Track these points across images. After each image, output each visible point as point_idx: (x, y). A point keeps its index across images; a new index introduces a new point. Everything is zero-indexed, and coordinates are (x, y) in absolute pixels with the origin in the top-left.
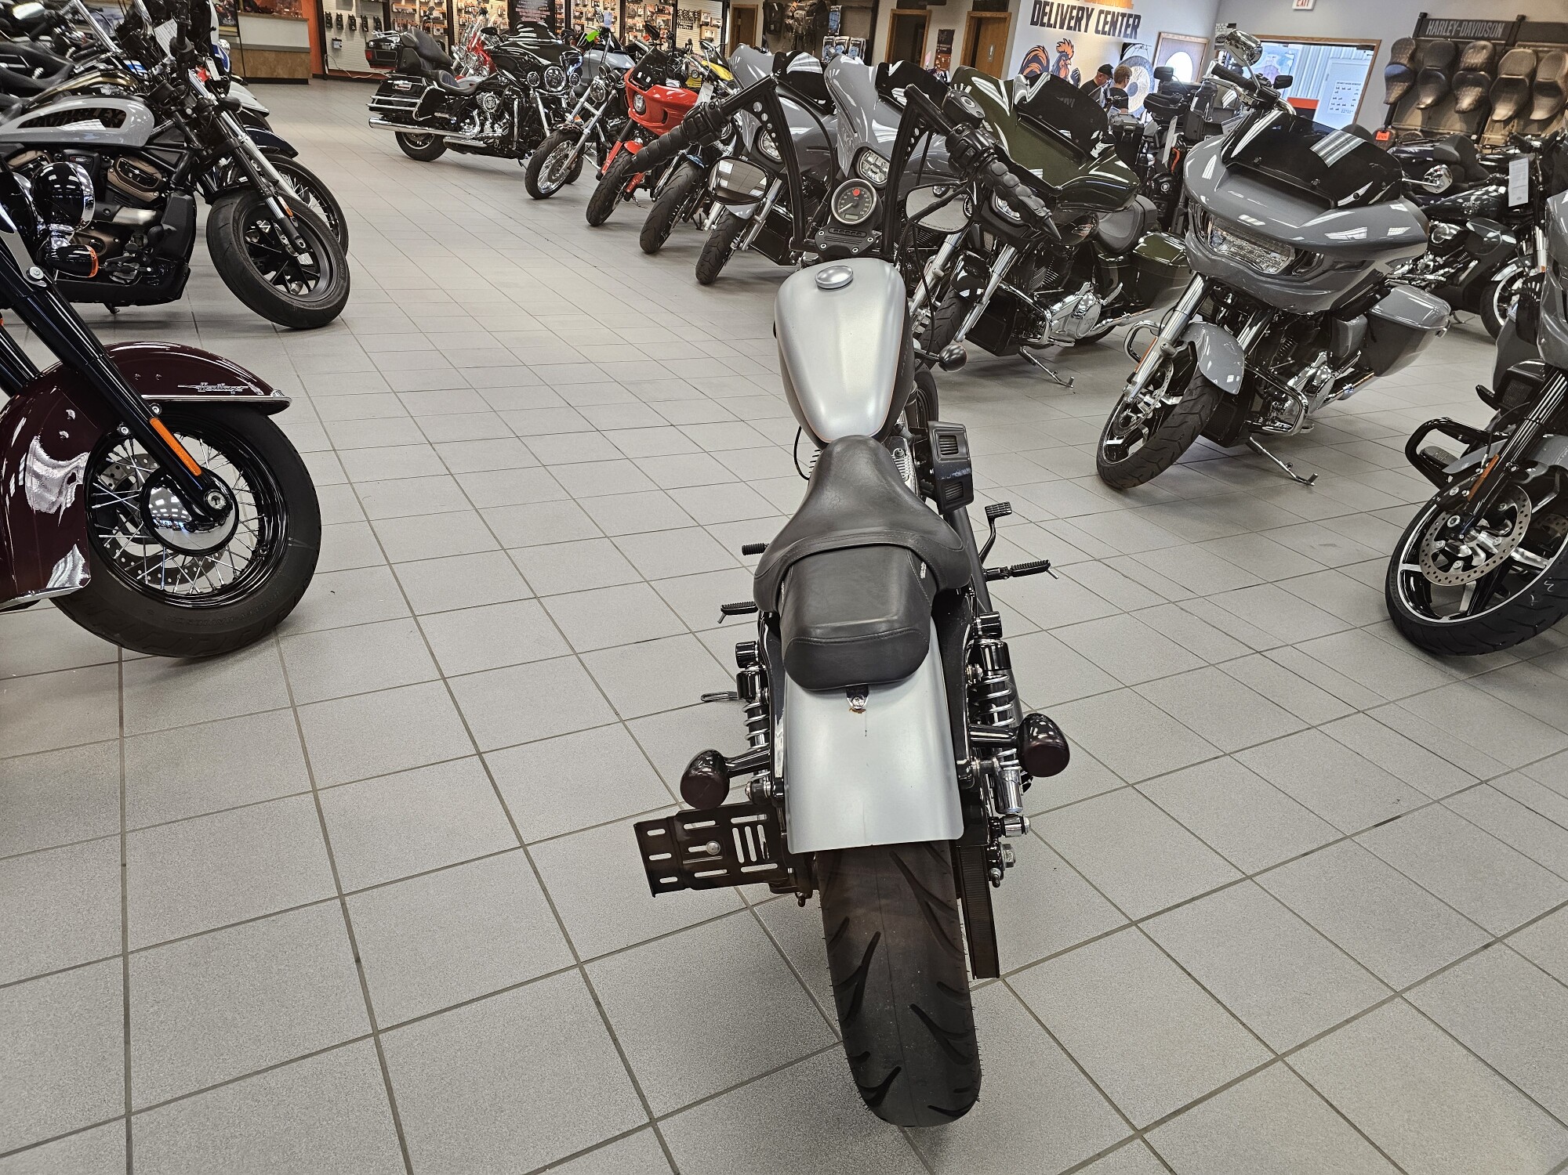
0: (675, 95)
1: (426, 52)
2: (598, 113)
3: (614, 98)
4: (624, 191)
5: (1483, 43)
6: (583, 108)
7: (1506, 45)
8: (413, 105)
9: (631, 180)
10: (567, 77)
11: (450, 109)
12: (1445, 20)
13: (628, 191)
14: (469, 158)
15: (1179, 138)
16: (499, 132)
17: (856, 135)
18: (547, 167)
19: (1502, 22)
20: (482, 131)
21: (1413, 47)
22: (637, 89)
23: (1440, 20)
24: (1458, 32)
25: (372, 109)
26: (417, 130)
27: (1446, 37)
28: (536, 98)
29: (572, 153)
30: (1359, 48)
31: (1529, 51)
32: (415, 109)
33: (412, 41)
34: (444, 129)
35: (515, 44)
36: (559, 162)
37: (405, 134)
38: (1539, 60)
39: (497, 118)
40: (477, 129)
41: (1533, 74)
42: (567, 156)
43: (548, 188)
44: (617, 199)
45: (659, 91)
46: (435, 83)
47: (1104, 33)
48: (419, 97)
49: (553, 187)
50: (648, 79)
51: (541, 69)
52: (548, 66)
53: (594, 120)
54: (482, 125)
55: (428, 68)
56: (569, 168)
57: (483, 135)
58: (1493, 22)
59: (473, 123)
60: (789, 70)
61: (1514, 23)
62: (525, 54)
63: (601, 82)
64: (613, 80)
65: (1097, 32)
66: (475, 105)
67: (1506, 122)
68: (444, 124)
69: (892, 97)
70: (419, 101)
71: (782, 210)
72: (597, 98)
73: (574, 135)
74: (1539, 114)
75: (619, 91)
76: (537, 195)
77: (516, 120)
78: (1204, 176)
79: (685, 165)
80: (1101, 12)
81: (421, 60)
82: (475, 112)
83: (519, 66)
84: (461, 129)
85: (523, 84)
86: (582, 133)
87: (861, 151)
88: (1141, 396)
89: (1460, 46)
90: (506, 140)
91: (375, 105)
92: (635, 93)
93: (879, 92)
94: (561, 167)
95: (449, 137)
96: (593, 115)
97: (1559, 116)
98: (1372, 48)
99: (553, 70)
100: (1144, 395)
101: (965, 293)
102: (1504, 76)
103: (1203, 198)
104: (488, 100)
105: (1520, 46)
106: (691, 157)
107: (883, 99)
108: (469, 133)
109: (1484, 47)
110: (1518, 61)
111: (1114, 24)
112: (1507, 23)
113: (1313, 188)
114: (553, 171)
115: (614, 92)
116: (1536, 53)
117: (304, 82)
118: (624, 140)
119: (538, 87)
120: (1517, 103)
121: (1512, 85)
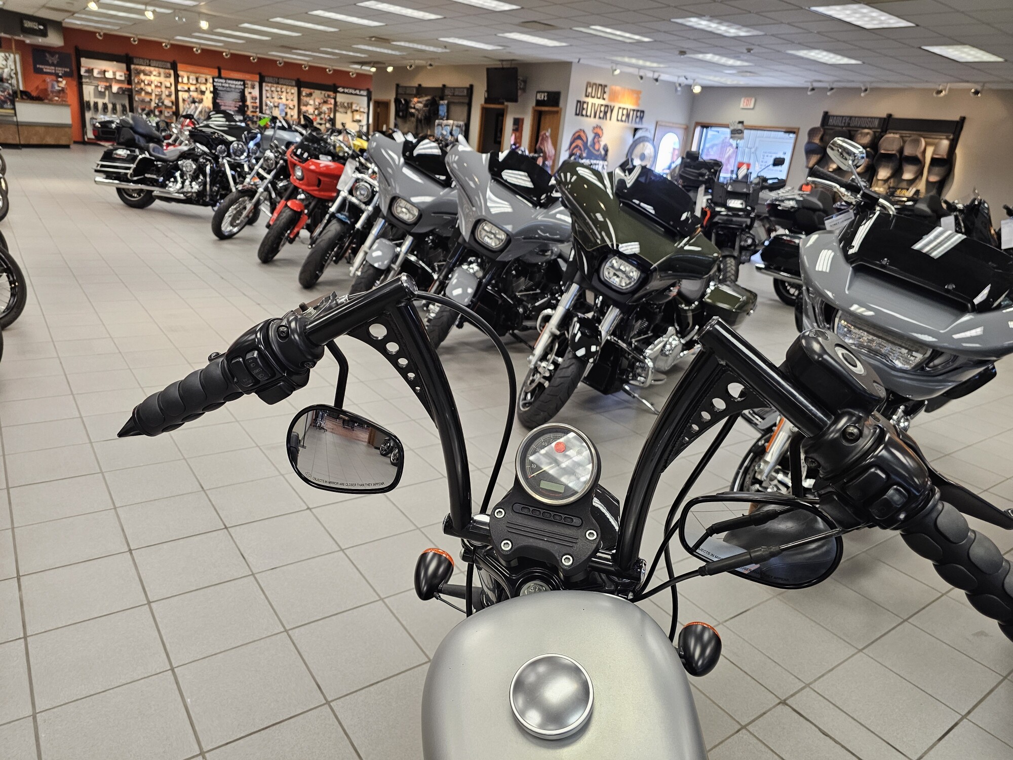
0: (327, 166)
1: (140, 130)
2: (269, 177)
3: (282, 167)
4: (288, 236)
5: (866, 131)
6: (258, 174)
7: (882, 132)
8: (129, 168)
9: (294, 228)
10: (249, 149)
11: (158, 171)
12: (840, 116)
13: (292, 236)
14: (174, 206)
15: (707, 200)
16: (196, 187)
17: (474, 209)
18: (230, 216)
19: (877, 118)
20: (183, 187)
21: (822, 133)
22: (297, 162)
23: (837, 116)
24: (849, 124)
25: (96, 171)
26: (132, 186)
27: (843, 127)
28: (224, 164)
29: (249, 206)
30: (786, 132)
31: (897, 136)
32: (130, 172)
33: (128, 123)
34: (153, 186)
35: (207, 126)
36: (239, 213)
37: (124, 189)
38: (904, 142)
39: (194, 178)
40: (179, 185)
41: (901, 151)
42: (245, 208)
43: (230, 231)
44: (282, 243)
45: (314, 164)
46: (146, 152)
47: (622, 121)
48: (133, 163)
49: (235, 230)
50: (306, 155)
51: (228, 144)
52: (232, 142)
53: (266, 182)
54: (183, 183)
55: (142, 142)
56: (247, 216)
57: (185, 190)
58: (871, 118)
59: (176, 181)
60: (416, 153)
61: (885, 119)
62: (214, 133)
63: (272, 155)
64: (280, 153)
65: (618, 120)
66: (177, 168)
67: (886, 181)
68: (154, 182)
69: (502, 179)
70: (133, 166)
71: (413, 258)
72: (268, 166)
73: (250, 193)
74: (907, 176)
75: (285, 161)
76: (222, 236)
77: (208, 180)
78: (819, 267)
79: (334, 221)
80: (620, 108)
81: (137, 137)
82: (178, 174)
83: (210, 141)
84: (166, 185)
85: (214, 154)
86: (256, 192)
87: (478, 222)
88: (774, 474)
89: (853, 133)
90: (201, 194)
91: (99, 168)
92: (294, 165)
93: (492, 175)
94: (241, 215)
95: (157, 191)
96: (266, 178)
97: (920, 177)
98: (794, 133)
99: (238, 145)
100: (777, 472)
101: (581, 352)
102: (883, 152)
103: (830, 294)
104: (189, 165)
105: (890, 133)
106: (339, 215)
107: (495, 180)
108: (173, 188)
109: (868, 134)
110: (891, 142)
111: (628, 115)
112: (880, 119)
113: (948, 291)
114: (235, 218)
115: (281, 162)
116: (902, 137)
117: (67, 147)
118: (288, 199)
119: (227, 156)
120: (892, 168)
121: (888, 157)
